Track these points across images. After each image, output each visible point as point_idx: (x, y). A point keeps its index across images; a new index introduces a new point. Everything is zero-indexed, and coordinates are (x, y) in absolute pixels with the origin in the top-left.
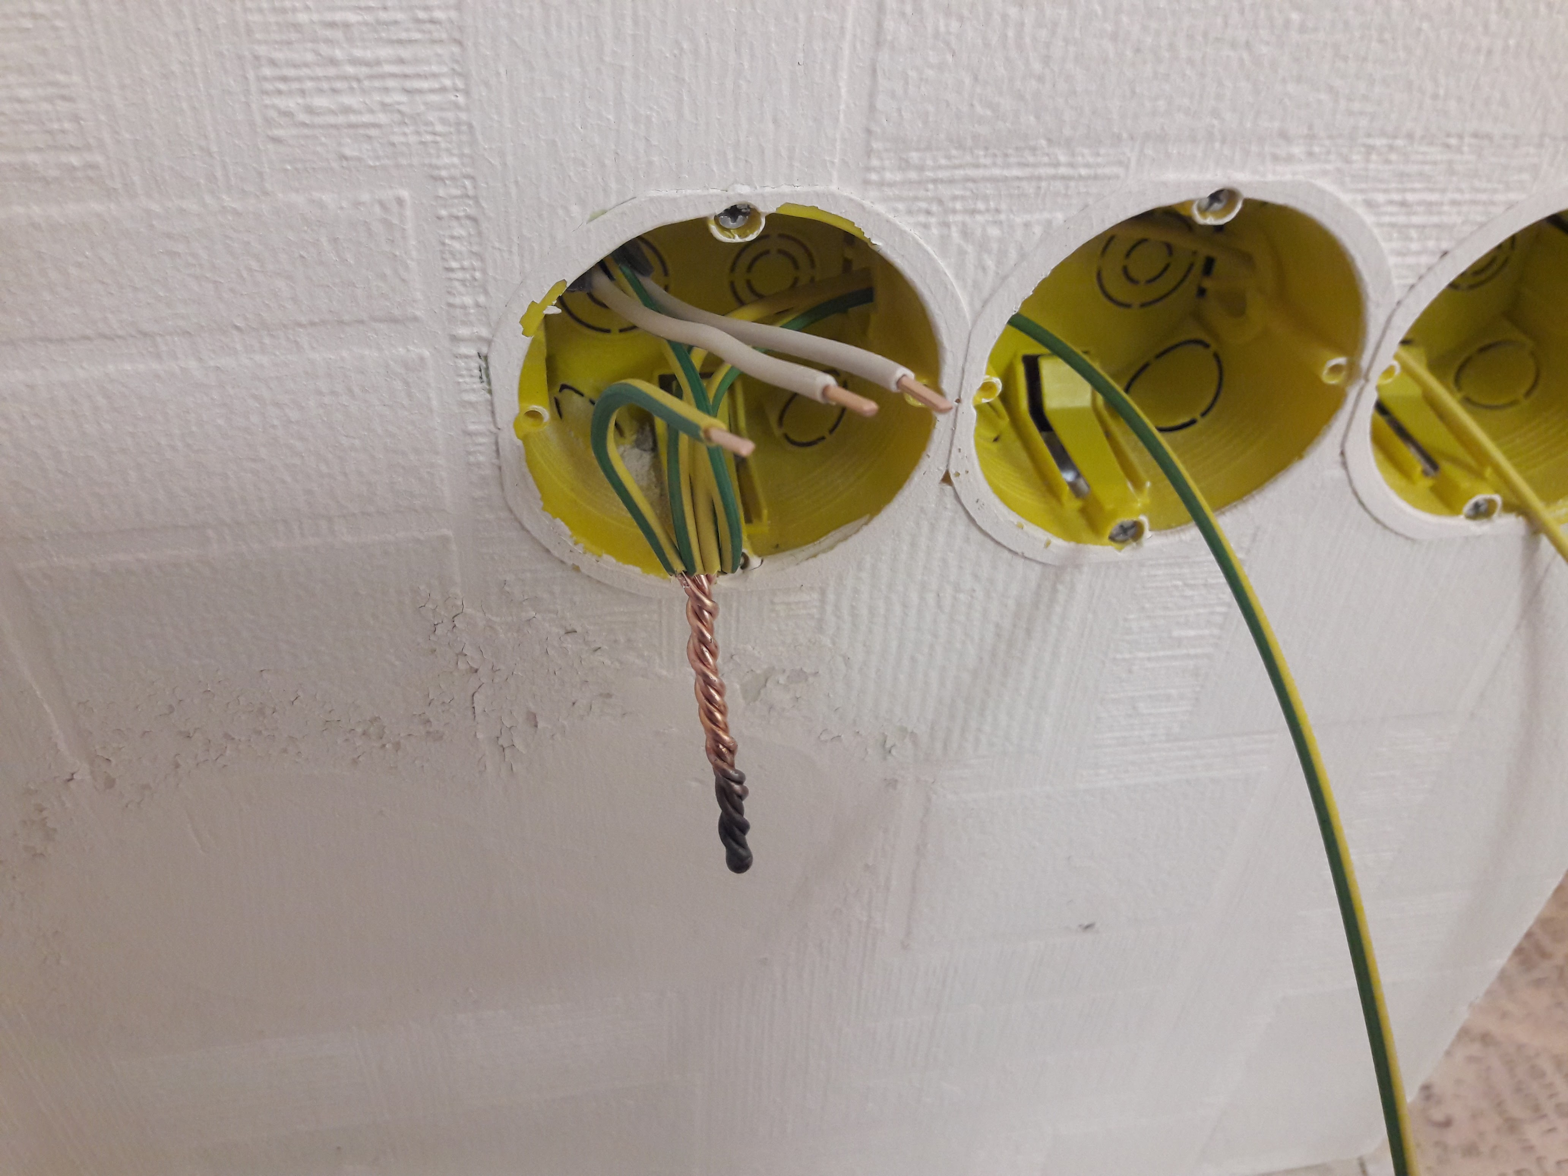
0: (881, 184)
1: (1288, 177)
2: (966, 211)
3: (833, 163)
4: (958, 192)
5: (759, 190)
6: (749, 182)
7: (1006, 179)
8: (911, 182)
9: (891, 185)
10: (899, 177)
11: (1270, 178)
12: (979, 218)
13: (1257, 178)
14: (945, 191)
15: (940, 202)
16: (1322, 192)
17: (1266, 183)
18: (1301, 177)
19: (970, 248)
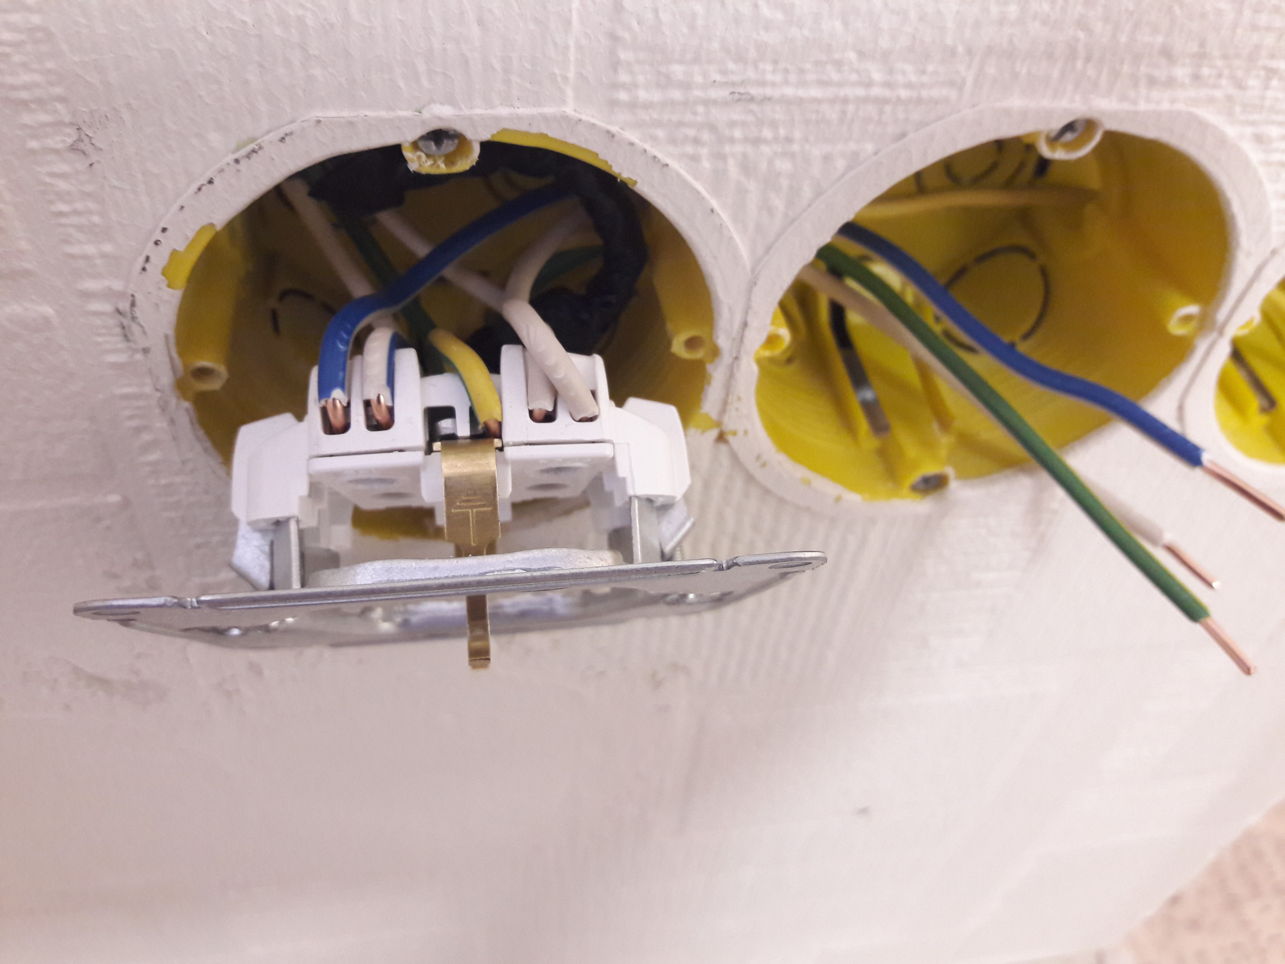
0: (633, 105)
1: (1165, 106)
2: (746, 140)
3: (565, 78)
4: (735, 117)
5: (466, 112)
6: (451, 101)
7: (800, 101)
8: (672, 103)
9: (648, 106)
10: (656, 96)
11: (1142, 106)
12: (765, 149)
13: (1126, 106)
14: (720, 116)
15: (712, 128)
16: (1203, 125)
17: (1136, 113)
18: (1180, 106)
19: (752, 186)
